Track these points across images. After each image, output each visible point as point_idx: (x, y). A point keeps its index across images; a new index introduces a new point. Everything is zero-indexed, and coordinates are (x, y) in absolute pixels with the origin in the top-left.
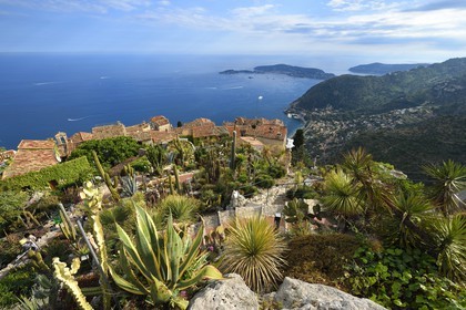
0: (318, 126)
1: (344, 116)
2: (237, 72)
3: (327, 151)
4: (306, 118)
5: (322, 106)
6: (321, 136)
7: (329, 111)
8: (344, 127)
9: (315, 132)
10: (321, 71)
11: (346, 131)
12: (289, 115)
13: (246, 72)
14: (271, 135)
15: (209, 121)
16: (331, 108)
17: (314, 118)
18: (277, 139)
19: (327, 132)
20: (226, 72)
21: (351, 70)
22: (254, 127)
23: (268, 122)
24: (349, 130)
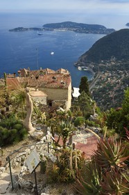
0: (105, 75)
1: (126, 66)
2: (27, 29)
3: (115, 97)
4: (94, 70)
5: (107, 58)
6: (109, 85)
7: (113, 62)
8: (128, 75)
9: (103, 82)
10: (103, 27)
12: (79, 68)
13: (36, 29)
14: (55, 85)
16: (114, 59)
17: (102, 69)
18: (61, 87)
19: (114, 81)
20: (16, 30)
22: (37, 78)
23: (53, 72)
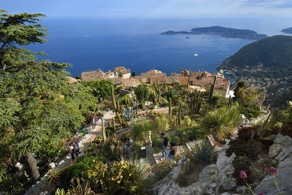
0: (248, 81)
1: (275, 73)
2: (176, 33)
4: (237, 74)
5: (253, 63)
7: (260, 68)
8: (275, 83)
11: (277, 88)
12: (221, 71)
13: (184, 33)
14: (215, 86)
15: (160, 72)
16: (262, 65)
17: (245, 74)
18: (221, 89)
19: (257, 88)
20: (167, 33)
21: (284, 31)
22: (199, 79)
24: (280, 86)
